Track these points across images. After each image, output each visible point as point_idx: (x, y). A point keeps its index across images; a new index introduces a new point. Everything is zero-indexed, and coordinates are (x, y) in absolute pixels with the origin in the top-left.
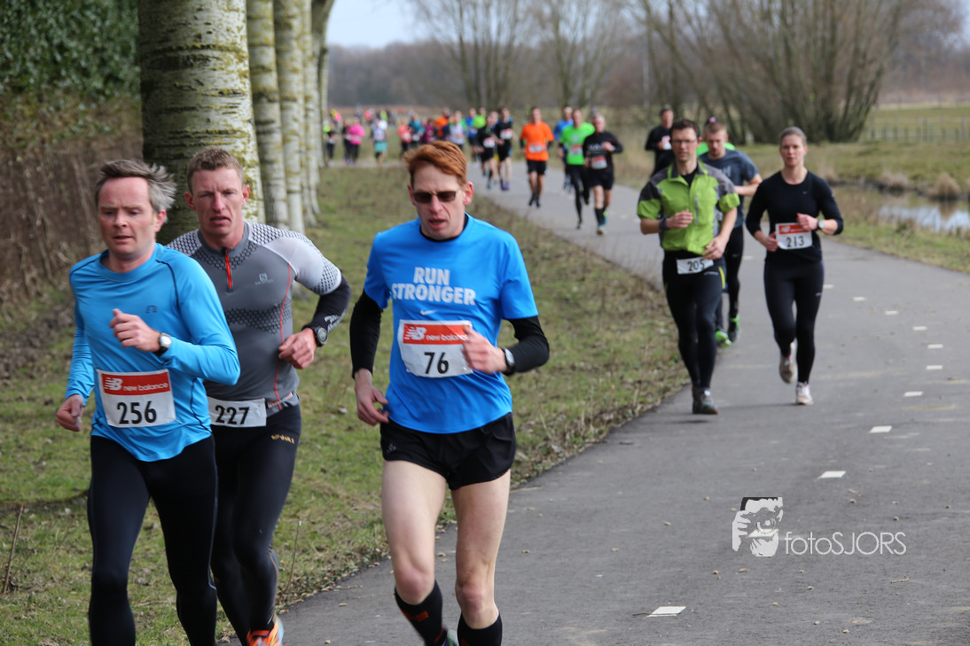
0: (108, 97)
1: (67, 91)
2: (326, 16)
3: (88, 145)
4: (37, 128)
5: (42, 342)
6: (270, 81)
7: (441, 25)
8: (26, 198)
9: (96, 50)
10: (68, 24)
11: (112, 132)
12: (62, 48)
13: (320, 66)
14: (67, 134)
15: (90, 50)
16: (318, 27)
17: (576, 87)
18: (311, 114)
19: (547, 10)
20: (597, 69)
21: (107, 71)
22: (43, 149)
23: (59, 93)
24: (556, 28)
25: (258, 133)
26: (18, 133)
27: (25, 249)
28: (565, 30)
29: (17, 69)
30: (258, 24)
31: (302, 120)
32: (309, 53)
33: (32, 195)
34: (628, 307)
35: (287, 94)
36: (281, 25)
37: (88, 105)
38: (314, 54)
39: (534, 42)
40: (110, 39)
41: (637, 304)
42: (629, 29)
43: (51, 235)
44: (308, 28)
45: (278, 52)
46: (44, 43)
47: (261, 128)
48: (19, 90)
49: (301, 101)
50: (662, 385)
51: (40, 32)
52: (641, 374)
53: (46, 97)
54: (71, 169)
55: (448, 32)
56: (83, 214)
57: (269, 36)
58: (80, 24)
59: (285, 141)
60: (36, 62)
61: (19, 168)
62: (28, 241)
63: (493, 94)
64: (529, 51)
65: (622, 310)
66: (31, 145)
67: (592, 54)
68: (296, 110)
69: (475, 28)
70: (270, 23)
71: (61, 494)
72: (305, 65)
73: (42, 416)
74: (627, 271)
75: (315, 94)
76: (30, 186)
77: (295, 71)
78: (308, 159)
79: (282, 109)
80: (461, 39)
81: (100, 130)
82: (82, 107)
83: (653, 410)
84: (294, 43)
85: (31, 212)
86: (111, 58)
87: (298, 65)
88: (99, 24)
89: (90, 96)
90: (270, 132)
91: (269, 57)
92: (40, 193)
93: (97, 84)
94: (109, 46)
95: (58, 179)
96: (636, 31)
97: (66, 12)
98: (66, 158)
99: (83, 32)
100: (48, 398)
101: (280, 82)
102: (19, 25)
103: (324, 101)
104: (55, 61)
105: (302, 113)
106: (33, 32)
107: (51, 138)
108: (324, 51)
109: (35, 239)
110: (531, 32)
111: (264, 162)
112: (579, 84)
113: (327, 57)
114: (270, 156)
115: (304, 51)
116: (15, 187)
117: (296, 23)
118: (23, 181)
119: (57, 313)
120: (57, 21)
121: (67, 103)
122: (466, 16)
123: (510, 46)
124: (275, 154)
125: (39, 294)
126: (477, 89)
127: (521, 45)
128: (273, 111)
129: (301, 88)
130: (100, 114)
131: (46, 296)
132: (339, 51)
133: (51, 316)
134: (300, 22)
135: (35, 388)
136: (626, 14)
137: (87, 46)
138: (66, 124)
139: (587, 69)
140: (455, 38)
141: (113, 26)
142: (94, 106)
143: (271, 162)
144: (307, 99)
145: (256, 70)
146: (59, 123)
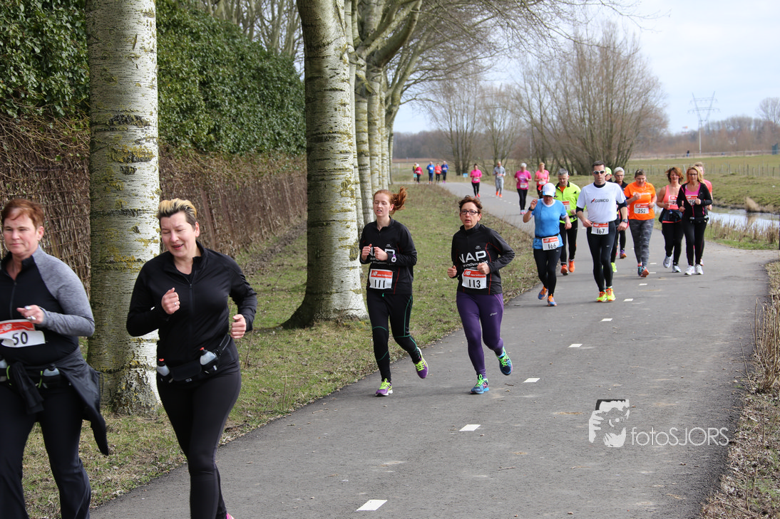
0: (298, 155)
1: (281, 152)
2: (393, 120)
3: (290, 175)
4: (268, 168)
5: (268, 259)
6: (366, 147)
7: (443, 124)
8: (263, 198)
9: (294, 135)
10: (282, 124)
11: (299, 169)
12: (279, 134)
13: (389, 141)
14: (281, 170)
15: (291, 135)
16: (389, 124)
17: (500, 151)
18: (385, 162)
19: (488, 117)
20: (509, 141)
21: (298, 143)
22: (270, 177)
23: (277, 153)
24: (492, 125)
25: (360, 170)
26: (259, 170)
27: (262, 219)
28: (496, 126)
29: (259, 143)
30: (361, 123)
31: (380, 164)
32: (384, 135)
33: (265, 196)
34: (520, 246)
35: (374, 153)
36: (371, 123)
37: (290, 158)
38: (387, 136)
39: (483, 131)
40: (300, 130)
41: (524, 245)
42: (523, 126)
43: (273, 213)
44: (384, 125)
45: (369, 135)
46: (272, 132)
47: (362, 168)
48: (260, 152)
49: (380, 156)
50: (533, 279)
51: (270, 127)
52: (525, 275)
53: (272, 155)
54: (283, 185)
55: (445, 127)
56: (288, 205)
57: (366, 128)
58: (287, 124)
59: (372, 173)
60: (268, 140)
61: (260, 185)
62: (264, 216)
63: (464, 153)
64: (480, 134)
65: (517, 247)
66: (266, 174)
67: (508, 136)
68: (377, 160)
69: (457, 125)
70: (367, 123)
71: (272, 325)
72: (382, 141)
73: (265, 291)
74: (520, 230)
75: (387, 153)
76: (265, 192)
77: (377, 143)
78: (383, 181)
79: (371, 159)
80: (451, 129)
81: (295, 169)
82: (287, 159)
83: (529, 291)
84: (377, 131)
85: (265, 203)
86: (300, 138)
87: (379, 141)
88: (295, 124)
89: (291, 154)
90: (365, 169)
91: (365, 137)
92: (269, 196)
93: (294, 148)
94: (299, 133)
95: (277, 189)
96: (527, 126)
97: (281, 119)
98: (281, 180)
99: (288, 127)
100: (269, 283)
101: (370, 148)
102: (261, 125)
103: (391, 156)
104: (276, 140)
105: (381, 161)
106: (267, 127)
107: (274, 172)
108: (391, 135)
109: (267, 215)
110: (481, 127)
111: (362, 182)
112: (502, 149)
113: (393, 137)
114: (366, 180)
115: (382, 135)
116: (259, 193)
117: (377, 122)
118: (262, 190)
119: (275, 246)
120: (277, 122)
121: (281, 157)
122: (453, 119)
123: (472, 133)
124: (368, 178)
125: (268, 238)
126: (458, 151)
127: (476, 132)
128: (367, 160)
129: (380, 151)
130: (295, 162)
131: (270, 239)
132: (399, 134)
133: (272, 248)
134: (380, 122)
135: (263, 279)
136: (522, 119)
137: (290, 133)
138: (280, 166)
139: (505, 143)
140: (448, 129)
141: (301, 125)
142: (292, 158)
143: (366, 182)
144: (383, 155)
145: (359, 142)
146: (277, 166)
